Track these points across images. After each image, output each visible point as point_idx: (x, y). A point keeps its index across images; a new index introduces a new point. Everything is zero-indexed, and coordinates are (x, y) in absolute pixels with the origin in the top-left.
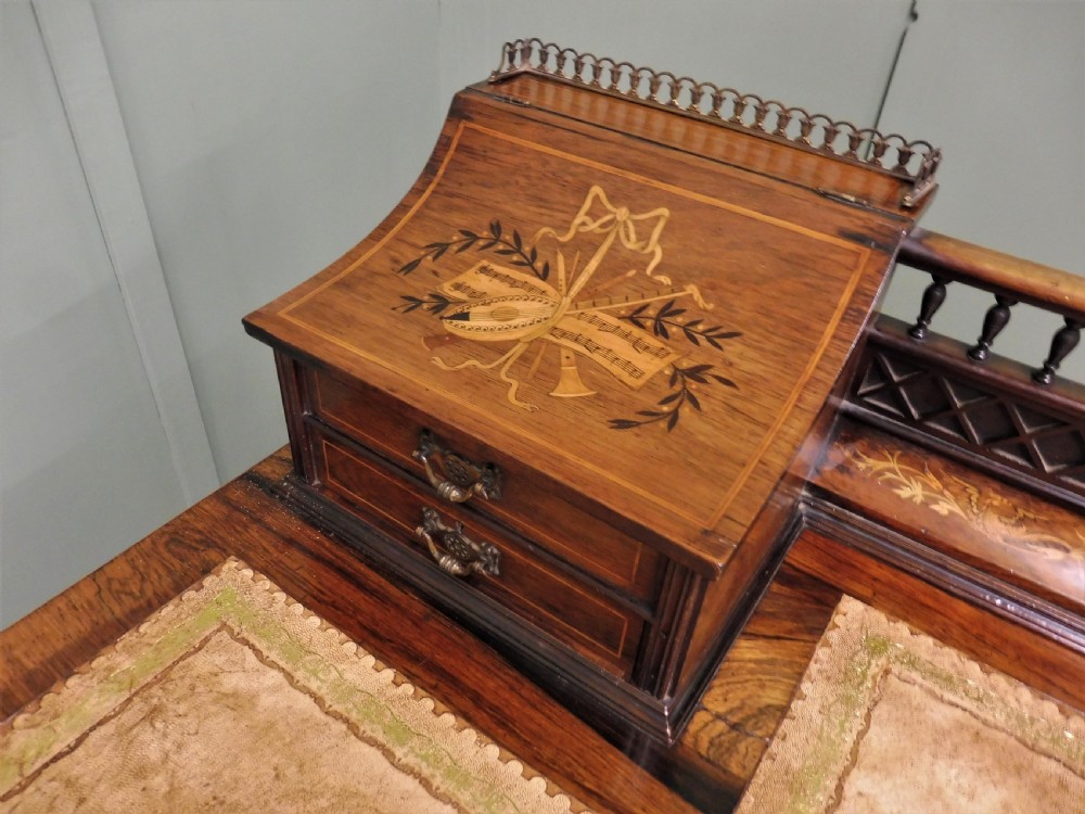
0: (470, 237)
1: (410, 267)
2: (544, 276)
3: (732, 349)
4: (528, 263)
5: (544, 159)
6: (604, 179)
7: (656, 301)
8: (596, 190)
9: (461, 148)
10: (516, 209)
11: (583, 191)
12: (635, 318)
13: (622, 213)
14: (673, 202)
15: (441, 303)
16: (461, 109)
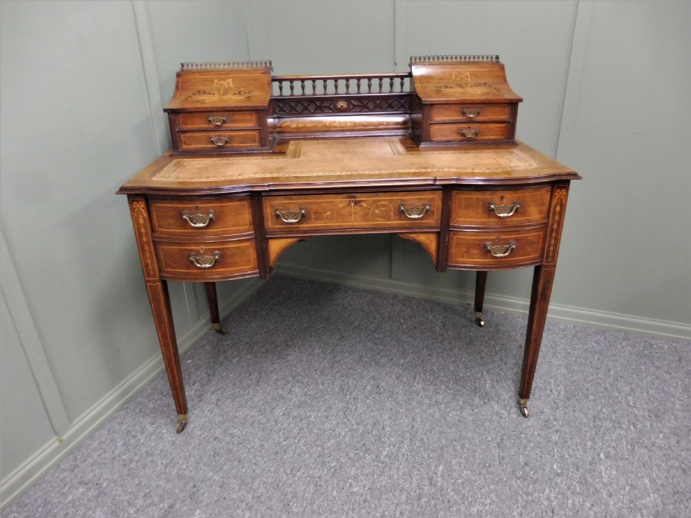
0: (195, 94)
1: (186, 100)
2: (214, 94)
3: (253, 93)
4: (210, 93)
5: (203, 78)
6: (216, 78)
7: (237, 92)
8: (216, 80)
9: (182, 82)
10: (202, 88)
11: (213, 81)
12: (235, 94)
13: (223, 82)
14: (231, 78)
15: (198, 101)
16: (178, 75)
